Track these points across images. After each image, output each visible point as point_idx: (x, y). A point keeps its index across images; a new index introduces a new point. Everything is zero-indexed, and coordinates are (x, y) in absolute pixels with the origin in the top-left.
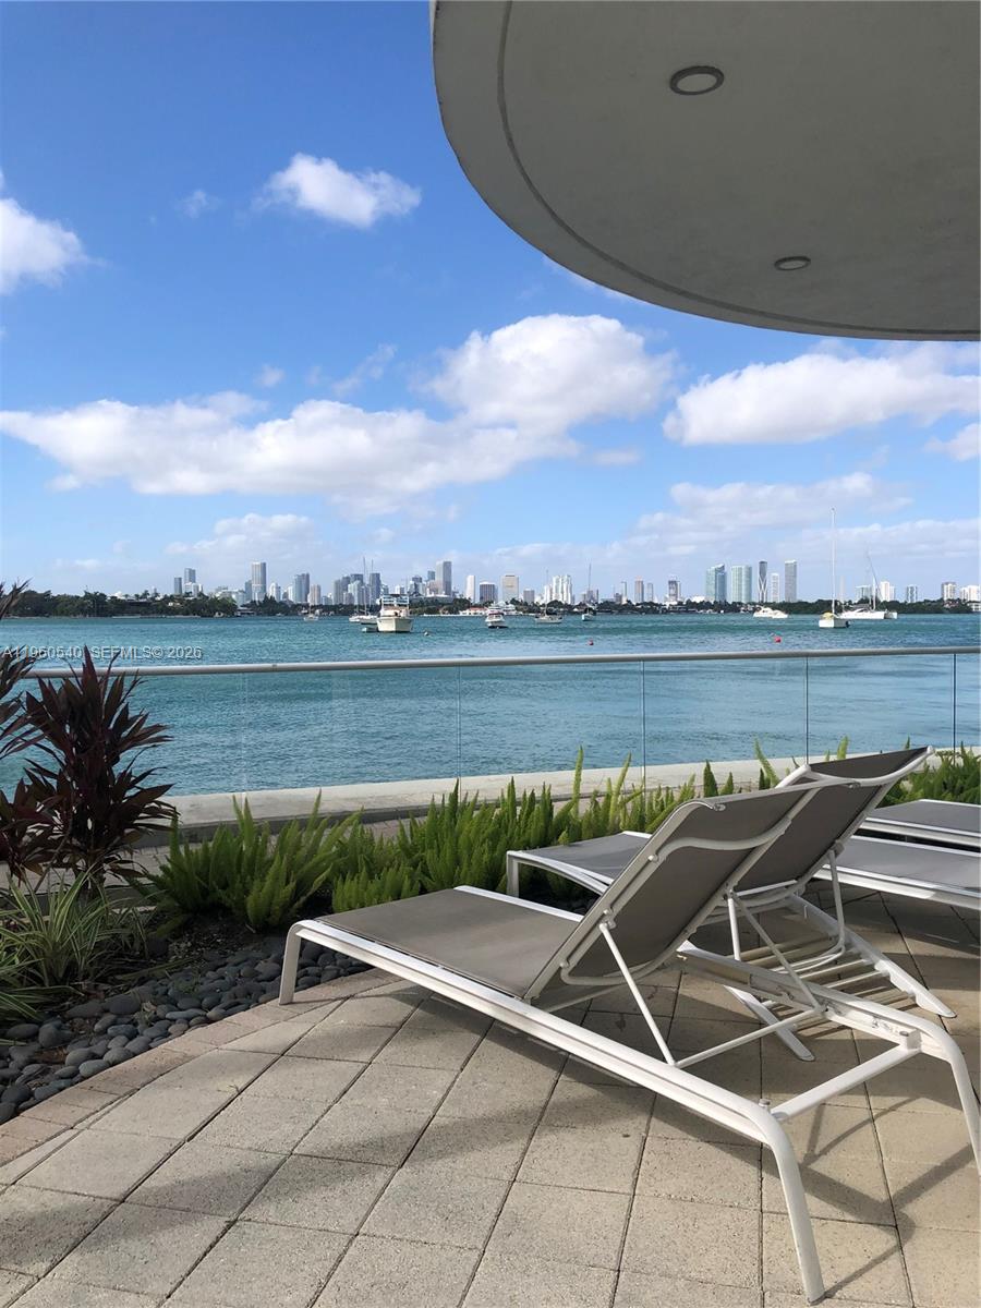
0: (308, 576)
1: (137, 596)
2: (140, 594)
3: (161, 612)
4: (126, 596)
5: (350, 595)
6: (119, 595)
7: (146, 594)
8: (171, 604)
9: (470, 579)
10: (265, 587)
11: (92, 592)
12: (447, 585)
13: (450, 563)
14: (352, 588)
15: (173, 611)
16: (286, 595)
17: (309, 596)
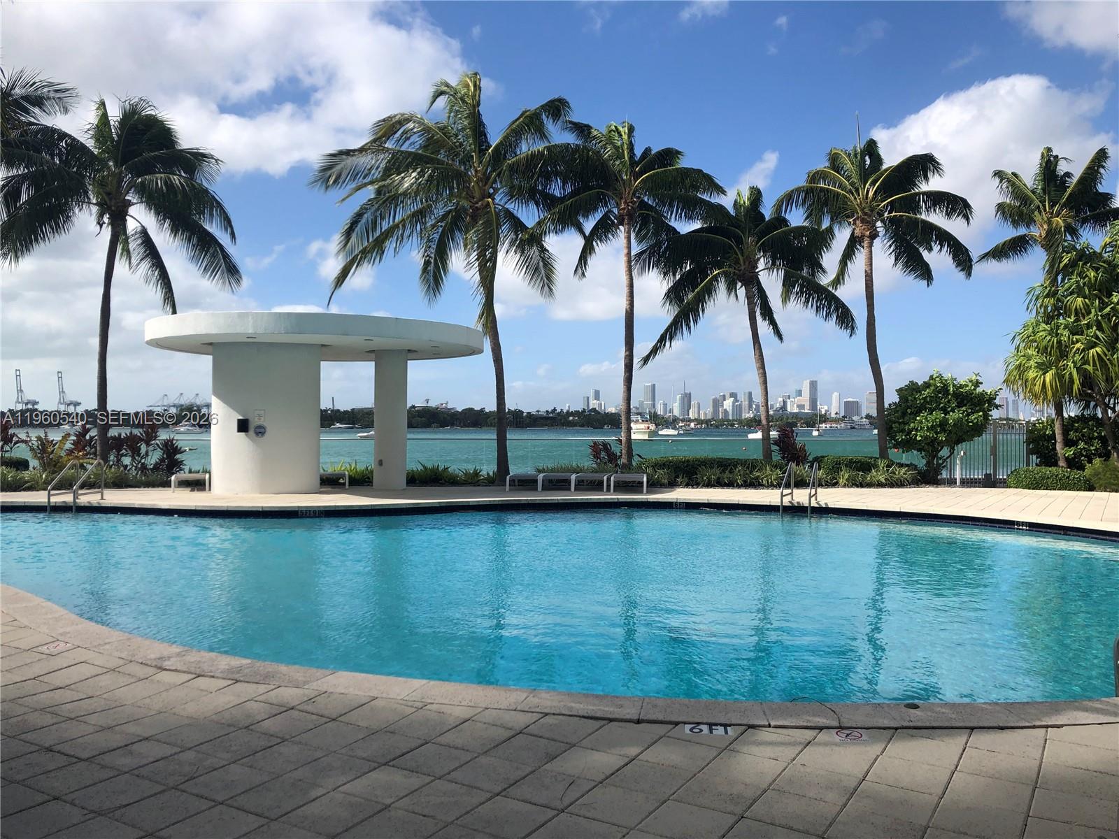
0: (690, 394)
1: (547, 411)
2: (550, 410)
3: (563, 425)
4: (538, 411)
5: (726, 410)
6: (533, 410)
7: (555, 409)
8: (571, 418)
9: (835, 395)
10: (654, 405)
11: (513, 409)
12: (813, 402)
13: (816, 382)
14: (728, 404)
15: (573, 424)
16: (671, 411)
17: (690, 411)
